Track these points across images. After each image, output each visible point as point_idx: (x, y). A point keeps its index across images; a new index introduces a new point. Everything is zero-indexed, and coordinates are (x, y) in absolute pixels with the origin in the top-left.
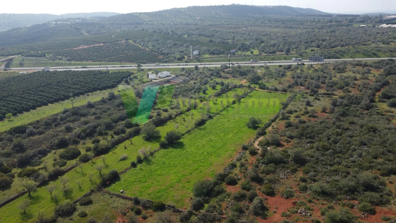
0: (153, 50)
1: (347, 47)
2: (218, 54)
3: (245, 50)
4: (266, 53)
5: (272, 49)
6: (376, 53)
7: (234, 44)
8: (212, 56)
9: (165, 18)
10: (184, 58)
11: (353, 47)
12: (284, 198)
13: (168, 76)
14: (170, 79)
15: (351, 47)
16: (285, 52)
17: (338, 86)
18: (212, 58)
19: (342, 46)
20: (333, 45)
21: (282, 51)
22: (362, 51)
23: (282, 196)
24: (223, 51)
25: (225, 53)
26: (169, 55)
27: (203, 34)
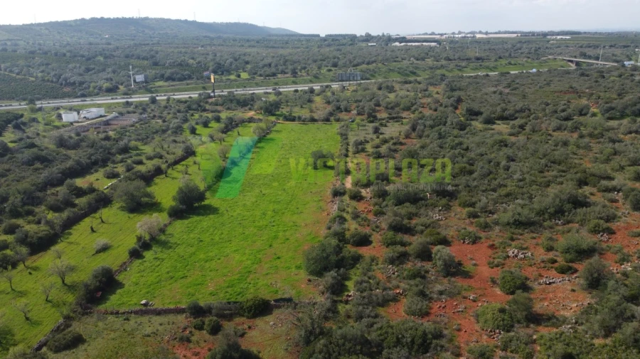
0: (46, 78)
1: (374, 65)
2: (180, 80)
3: (225, 72)
4: (261, 75)
5: (268, 71)
6: (415, 71)
7: (201, 66)
8: (172, 84)
9: (39, 35)
10: (117, 88)
11: (383, 64)
12: (468, 244)
13: (101, 116)
14: (110, 120)
15: (380, 65)
16: (290, 73)
17: (402, 106)
18: (172, 86)
19: (368, 64)
20: (355, 62)
21: (285, 73)
22: (396, 69)
23: (464, 242)
24: (188, 75)
25: (193, 78)
26: (84, 86)
27: (133, 55)
